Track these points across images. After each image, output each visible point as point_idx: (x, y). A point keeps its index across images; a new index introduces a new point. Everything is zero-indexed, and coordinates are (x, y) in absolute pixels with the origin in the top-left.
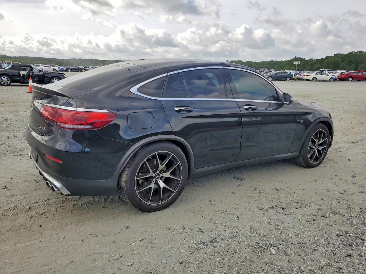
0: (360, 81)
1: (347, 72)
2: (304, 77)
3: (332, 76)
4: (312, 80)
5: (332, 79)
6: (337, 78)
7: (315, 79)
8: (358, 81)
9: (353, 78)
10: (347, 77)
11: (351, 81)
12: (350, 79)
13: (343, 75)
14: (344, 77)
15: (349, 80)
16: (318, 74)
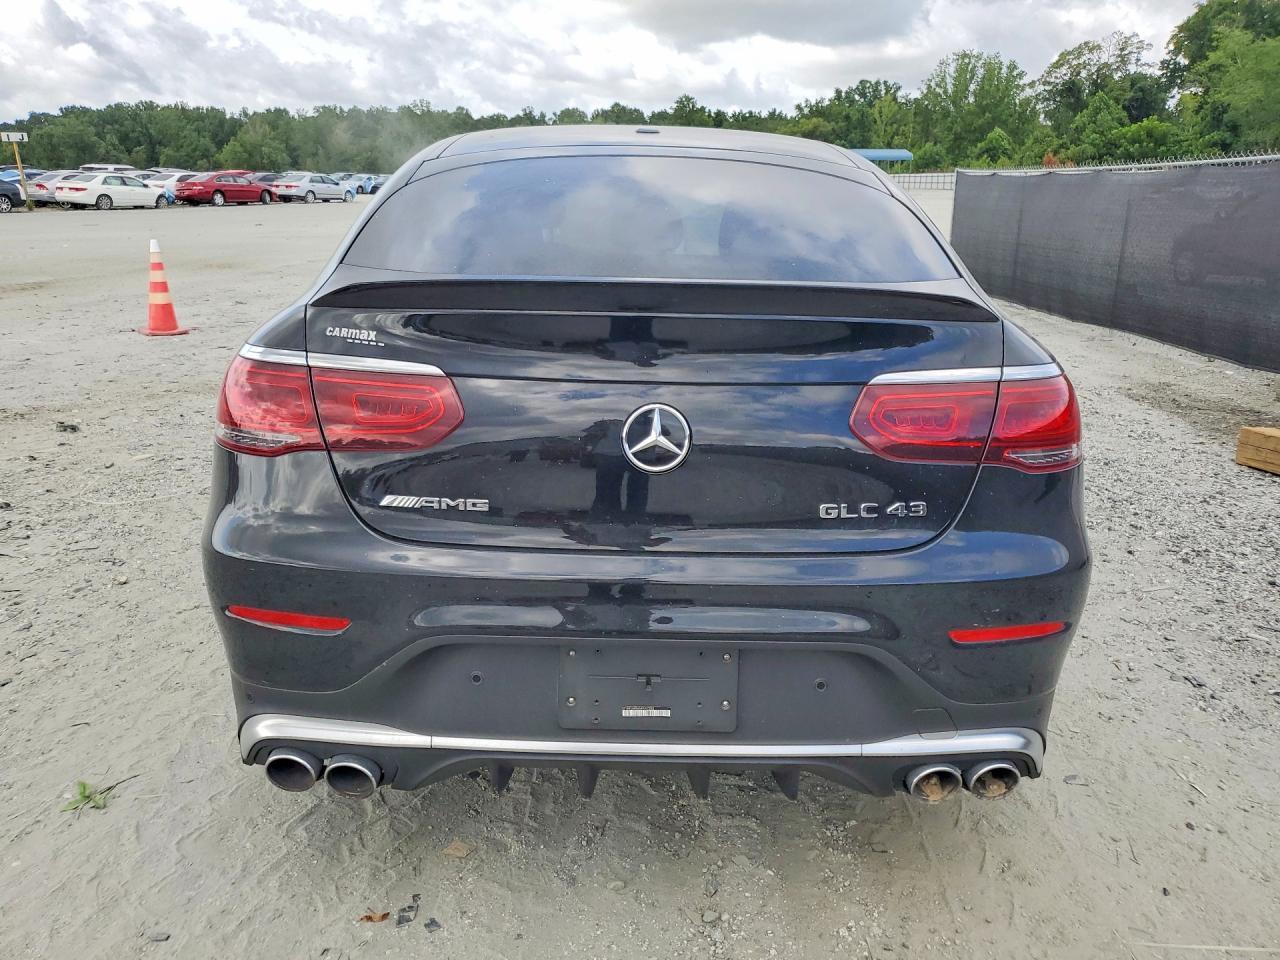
0: (245, 203)
1: (202, 177)
2: (60, 196)
3: (160, 191)
4: (97, 206)
5: (164, 201)
6: (178, 198)
7: (105, 201)
8: (240, 204)
9: (227, 194)
10: (207, 192)
11: (223, 205)
12: (219, 199)
13: (194, 184)
14: (200, 193)
15: (217, 201)
16: (114, 181)
